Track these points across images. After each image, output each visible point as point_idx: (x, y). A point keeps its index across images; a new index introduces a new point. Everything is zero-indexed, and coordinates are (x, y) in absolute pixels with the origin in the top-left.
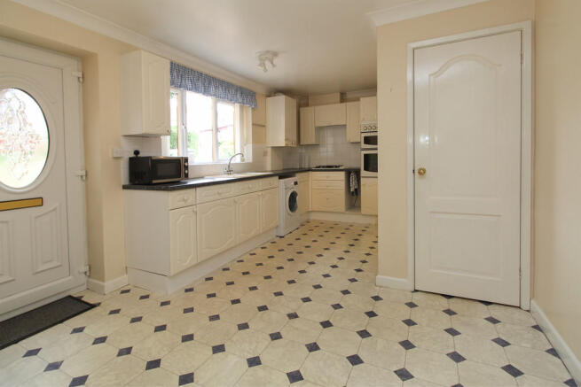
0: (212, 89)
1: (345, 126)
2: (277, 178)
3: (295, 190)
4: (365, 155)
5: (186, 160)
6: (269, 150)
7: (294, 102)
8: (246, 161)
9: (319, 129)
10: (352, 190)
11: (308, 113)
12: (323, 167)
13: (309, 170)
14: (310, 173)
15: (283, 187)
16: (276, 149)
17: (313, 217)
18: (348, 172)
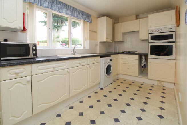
0: (64, 9)
1: (138, 32)
2: (100, 57)
3: (110, 64)
4: (151, 46)
5: (35, 45)
6: (99, 43)
7: (111, 21)
8: (86, 48)
9: (124, 34)
10: (142, 65)
11: (118, 26)
12: (126, 52)
13: (119, 53)
14: (119, 55)
15: (103, 63)
16: (102, 43)
17: (120, 76)
18: (140, 55)
